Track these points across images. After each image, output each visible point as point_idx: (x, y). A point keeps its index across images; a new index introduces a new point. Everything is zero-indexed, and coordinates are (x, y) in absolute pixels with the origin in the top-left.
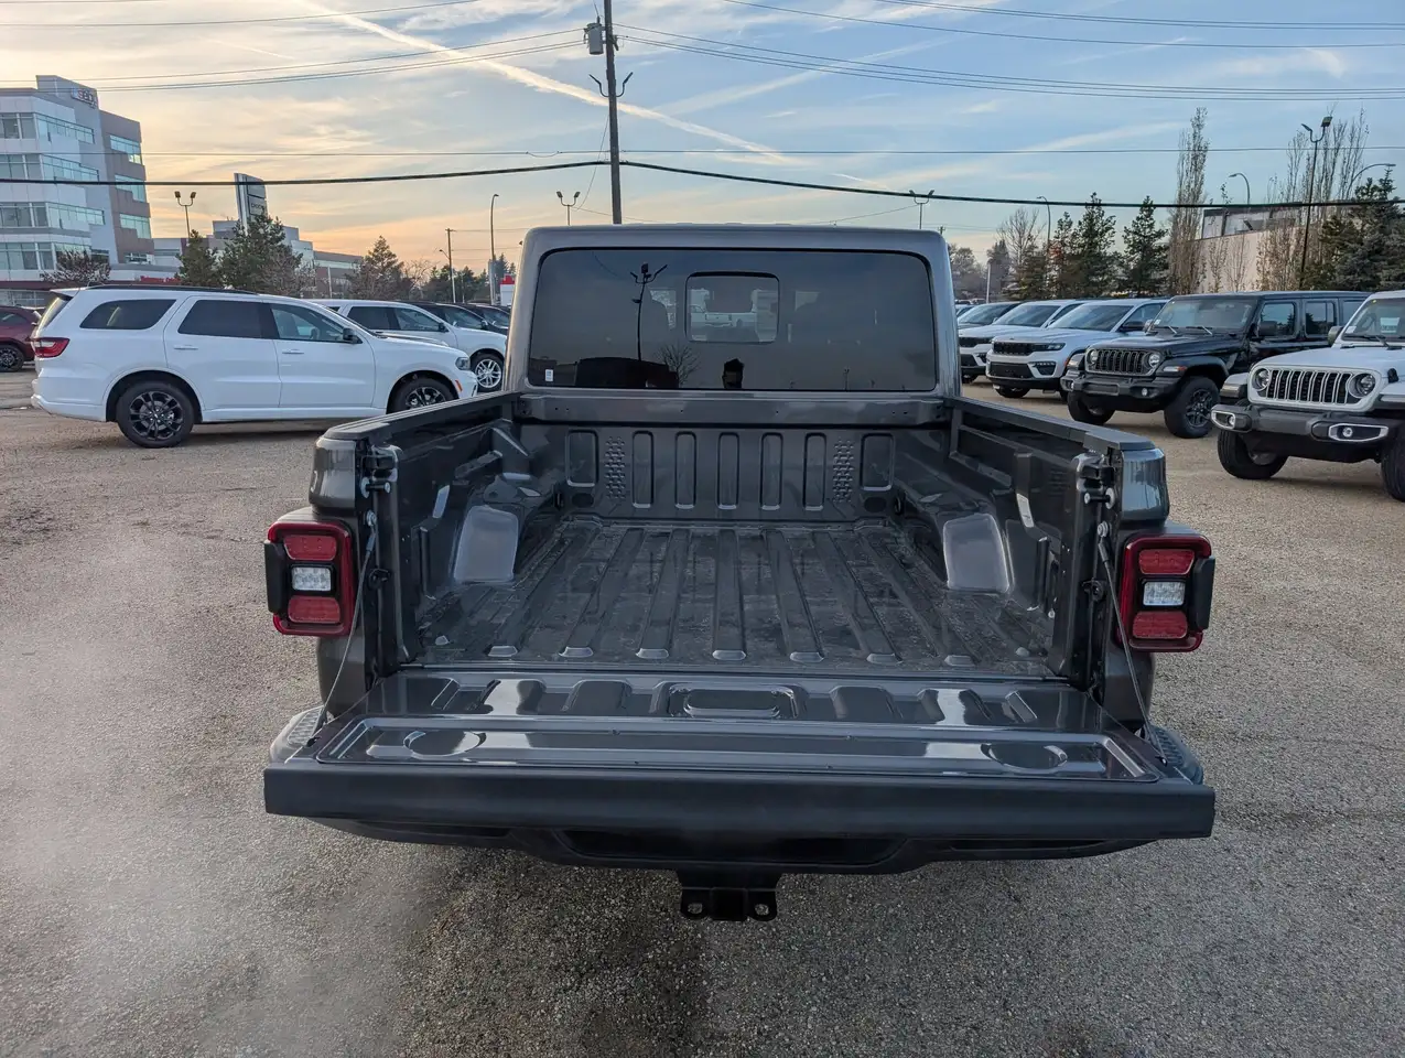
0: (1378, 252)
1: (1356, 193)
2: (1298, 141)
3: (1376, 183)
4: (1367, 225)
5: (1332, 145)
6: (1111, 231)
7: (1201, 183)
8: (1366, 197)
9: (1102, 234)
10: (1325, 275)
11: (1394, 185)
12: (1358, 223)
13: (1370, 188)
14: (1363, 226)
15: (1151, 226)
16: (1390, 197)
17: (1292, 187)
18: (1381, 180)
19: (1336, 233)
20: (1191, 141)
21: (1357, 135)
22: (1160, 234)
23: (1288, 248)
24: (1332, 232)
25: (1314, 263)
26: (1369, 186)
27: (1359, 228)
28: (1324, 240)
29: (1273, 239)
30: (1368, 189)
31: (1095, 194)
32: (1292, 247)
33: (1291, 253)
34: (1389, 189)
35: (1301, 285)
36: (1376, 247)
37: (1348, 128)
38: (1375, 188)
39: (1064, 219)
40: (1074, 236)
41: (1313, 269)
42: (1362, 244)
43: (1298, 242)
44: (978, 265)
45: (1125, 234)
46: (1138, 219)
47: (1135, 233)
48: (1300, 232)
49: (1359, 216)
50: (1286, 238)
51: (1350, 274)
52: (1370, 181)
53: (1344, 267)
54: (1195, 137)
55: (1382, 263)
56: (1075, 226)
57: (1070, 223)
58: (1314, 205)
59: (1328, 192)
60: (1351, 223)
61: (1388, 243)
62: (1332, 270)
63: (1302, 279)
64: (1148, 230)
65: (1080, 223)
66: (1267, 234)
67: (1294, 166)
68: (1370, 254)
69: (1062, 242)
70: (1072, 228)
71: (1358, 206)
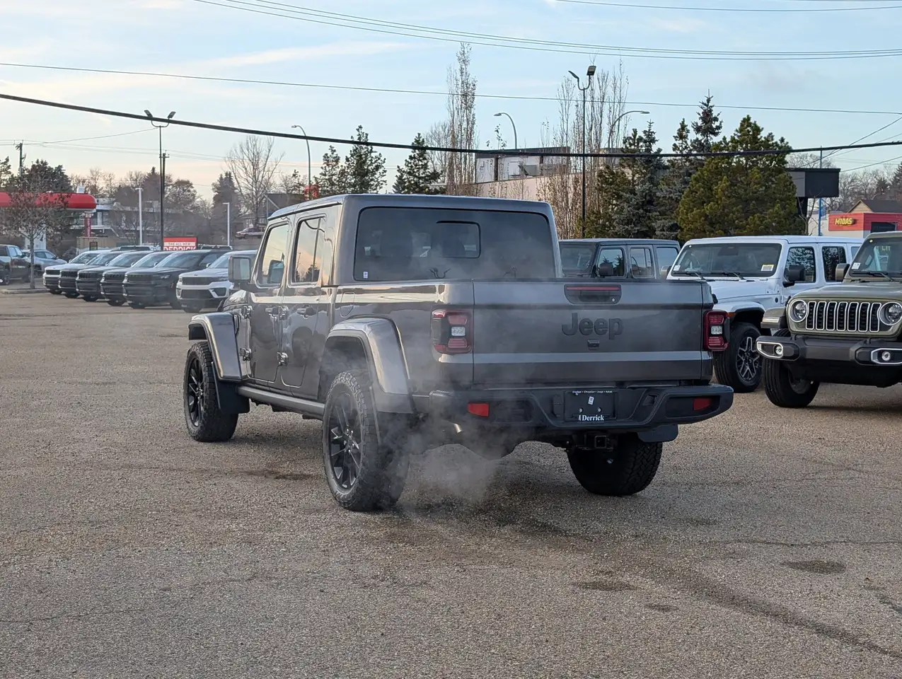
0: (650, 202)
1: (624, 143)
2: (566, 88)
3: (640, 134)
4: (637, 175)
5: (597, 94)
6: (381, 170)
7: (473, 124)
8: (633, 147)
9: (373, 174)
10: (604, 225)
11: (656, 136)
12: (628, 173)
13: (635, 139)
14: (634, 176)
15: (425, 166)
16: (654, 148)
17: (565, 133)
18: (645, 132)
19: (610, 183)
20: (459, 77)
21: (618, 85)
22: (435, 176)
23: (567, 196)
24: (606, 182)
25: (593, 213)
26: (635, 136)
27: (630, 178)
28: (600, 189)
29: (552, 186)
30: (634, 140)
31: (360, 127)
32: (570, 195)
33: (570, 201)
34: (653, 141)
35: (584, 234)
36: (648, 198)
37: (611, 77)
38: (640, 139)
39: (329, 153)
40: (343, 173)
41: (592, 218)
42: (635, 194)
43: (575, 189)
44: (204, 203)
45: (399, 174)
46: (411, 158)
47: (409, 173)
48: (576, 181)
49: (629, 166)
50: (564, 185)
51: (627, 224)
52: (635, 131)
53: (622, 217)
54: (462, 73)
55: (655, 213)
56: (342, 163)
57: (337, 160)
58: (587, 155)
59: (598, 141)
60: (623, 173)
61: (658, 194)
62: (610, 219)
63: (584, 229)
64: (421, 171)
65: (347, 159)
66: (545, 180)
67: (565, 113)
68: (642, 205)
69: (330, 180)
70: (340, 164)
71: (628, 156)
